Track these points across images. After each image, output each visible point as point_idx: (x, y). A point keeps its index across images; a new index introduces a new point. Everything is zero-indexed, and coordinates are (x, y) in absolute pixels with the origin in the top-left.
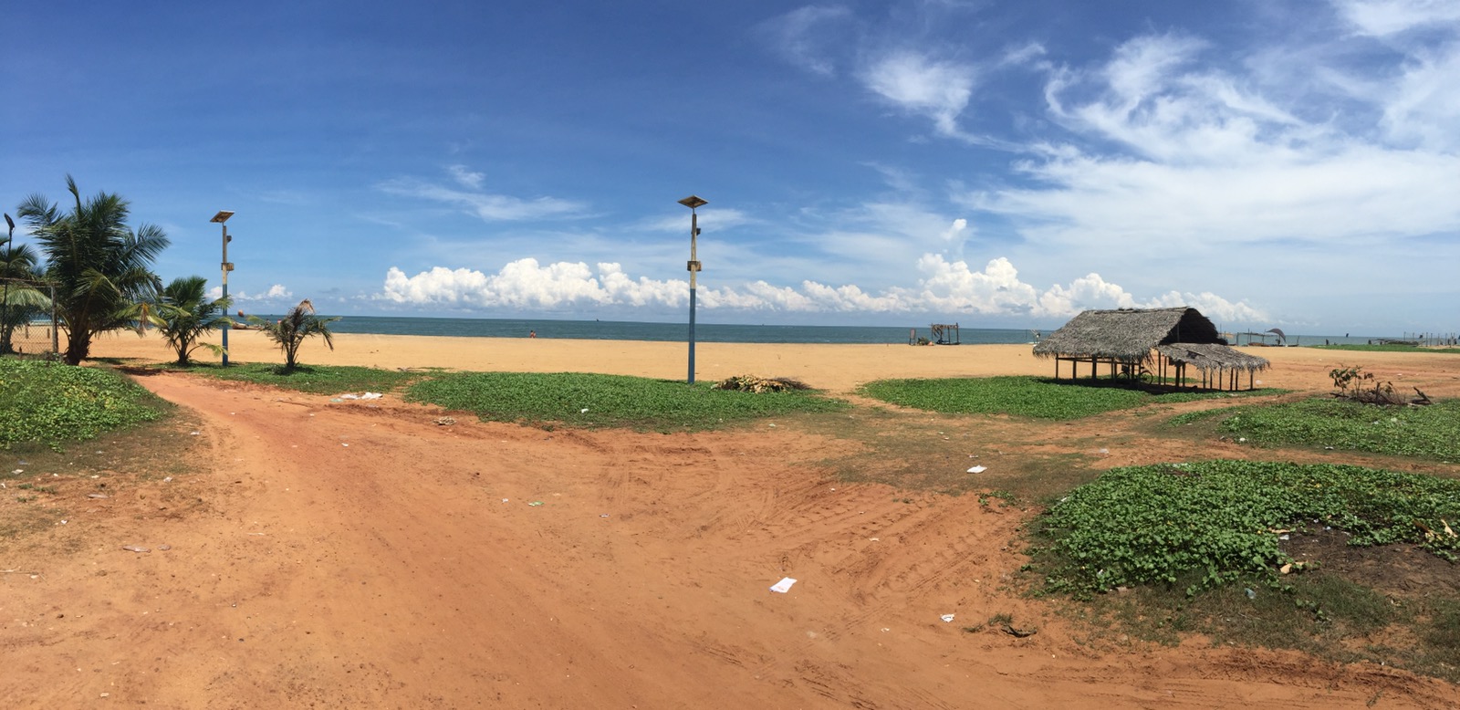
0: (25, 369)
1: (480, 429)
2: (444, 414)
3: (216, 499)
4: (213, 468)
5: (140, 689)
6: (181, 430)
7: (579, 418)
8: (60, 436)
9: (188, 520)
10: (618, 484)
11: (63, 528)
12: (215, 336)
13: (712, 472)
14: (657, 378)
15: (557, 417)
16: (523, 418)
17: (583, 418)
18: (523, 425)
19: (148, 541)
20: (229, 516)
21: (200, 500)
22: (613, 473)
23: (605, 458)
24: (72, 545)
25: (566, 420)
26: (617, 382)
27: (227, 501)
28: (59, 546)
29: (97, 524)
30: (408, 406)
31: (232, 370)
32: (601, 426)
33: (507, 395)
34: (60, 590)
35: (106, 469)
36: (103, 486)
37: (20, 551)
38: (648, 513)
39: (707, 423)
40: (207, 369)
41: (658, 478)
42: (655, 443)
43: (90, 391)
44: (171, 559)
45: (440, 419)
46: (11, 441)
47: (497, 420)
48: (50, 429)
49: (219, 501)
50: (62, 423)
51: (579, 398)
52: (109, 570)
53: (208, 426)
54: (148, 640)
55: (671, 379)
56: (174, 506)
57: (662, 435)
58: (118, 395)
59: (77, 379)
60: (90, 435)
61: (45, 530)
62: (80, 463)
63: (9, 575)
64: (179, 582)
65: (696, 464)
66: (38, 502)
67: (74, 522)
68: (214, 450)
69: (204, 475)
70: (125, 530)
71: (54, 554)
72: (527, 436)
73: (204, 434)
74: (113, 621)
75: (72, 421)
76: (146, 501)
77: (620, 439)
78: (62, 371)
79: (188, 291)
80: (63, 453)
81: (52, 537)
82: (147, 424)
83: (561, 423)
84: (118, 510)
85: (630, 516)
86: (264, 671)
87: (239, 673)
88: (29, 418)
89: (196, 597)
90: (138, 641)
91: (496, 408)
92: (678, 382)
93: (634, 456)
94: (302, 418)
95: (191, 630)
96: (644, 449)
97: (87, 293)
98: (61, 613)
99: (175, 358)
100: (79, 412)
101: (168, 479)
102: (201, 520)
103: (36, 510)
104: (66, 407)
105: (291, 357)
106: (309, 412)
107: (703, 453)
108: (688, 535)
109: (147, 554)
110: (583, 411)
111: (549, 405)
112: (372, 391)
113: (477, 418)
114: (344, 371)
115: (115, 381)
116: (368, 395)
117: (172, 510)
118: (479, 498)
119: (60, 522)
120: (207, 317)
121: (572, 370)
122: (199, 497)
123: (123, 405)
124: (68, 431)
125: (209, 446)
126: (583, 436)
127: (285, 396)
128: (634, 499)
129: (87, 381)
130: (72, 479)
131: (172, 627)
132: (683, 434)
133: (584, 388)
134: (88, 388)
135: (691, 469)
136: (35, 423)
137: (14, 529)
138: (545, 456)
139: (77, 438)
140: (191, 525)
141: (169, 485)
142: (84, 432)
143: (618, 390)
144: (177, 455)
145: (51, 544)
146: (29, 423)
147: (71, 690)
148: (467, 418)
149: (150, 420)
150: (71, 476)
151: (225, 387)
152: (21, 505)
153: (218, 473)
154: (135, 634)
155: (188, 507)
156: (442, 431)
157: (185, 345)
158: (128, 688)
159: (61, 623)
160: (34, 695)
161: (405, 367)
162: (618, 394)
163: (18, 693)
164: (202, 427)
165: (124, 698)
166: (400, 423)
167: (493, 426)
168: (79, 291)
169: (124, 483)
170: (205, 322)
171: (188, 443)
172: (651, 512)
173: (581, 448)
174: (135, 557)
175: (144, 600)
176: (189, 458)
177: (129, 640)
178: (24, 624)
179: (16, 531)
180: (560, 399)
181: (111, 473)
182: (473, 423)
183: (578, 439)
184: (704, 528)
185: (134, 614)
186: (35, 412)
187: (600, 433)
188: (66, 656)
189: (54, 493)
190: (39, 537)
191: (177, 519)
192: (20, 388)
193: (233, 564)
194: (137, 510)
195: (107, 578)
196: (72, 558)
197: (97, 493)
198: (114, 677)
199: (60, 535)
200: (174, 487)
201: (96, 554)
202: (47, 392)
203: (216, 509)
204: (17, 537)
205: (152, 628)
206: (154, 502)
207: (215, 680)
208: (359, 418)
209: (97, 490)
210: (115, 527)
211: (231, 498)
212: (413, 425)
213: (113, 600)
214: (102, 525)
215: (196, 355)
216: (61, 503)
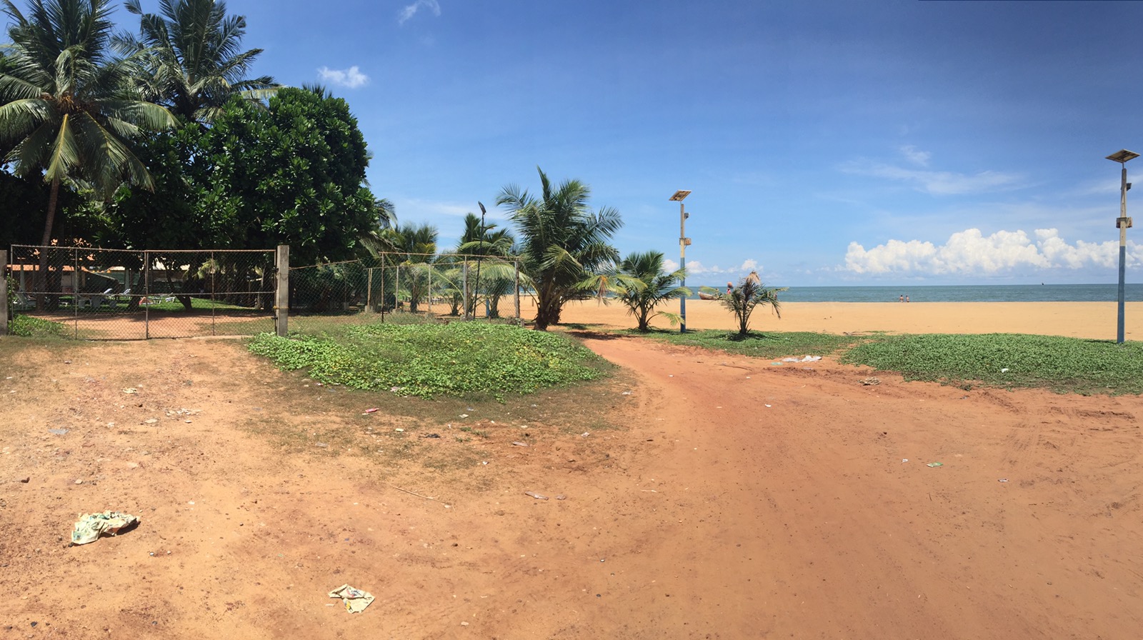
0: (488, 331)
1: (901, 389)
2: (873, 374)
3: (623, 456)
4: (631, 426)
5: (496, 626)
6: (614, 390)
7: (998, 377)
8: (505, 389)
9: (590, 473)
10: (1024, 446)
11: (483, 469)
12: (673, 305)
13: (1132, 440)
14: (1086, 338)
15: (976, 377)
16: (945, 377)
17: (1002, 378)
18: (943, 384)
19: (548, 490)
20: (630, 473)
21: (608, 456)
22: (1022, 434)
23: (1017, 419)
24: (485, 484)
25: (985, 379)
26: (1041, 342)
27: (633, 458)
28: (474, 483)
29: (510, 469)
30: (841, 368)
31: (687, 335)
32: (1019, 385)
33: (934, 356)
34: (463, 522)
35: (536, 421)
36: (527, 435)
37: (443, 482)
38: (1052, 481)
39: (1133, 385)
40: (664, 335)
41: (1069, 442)
42: (1072, 405)
43: (539, 352)
44: (562, 508)
45: (866, 379)
46: (466, 390)
47: (920, 380)
48: (498, 382)
49: (625, 459)
50: (508, 378)
51: (1001, 358)
52: (508, 511)
53: (642, 387)
54: (516, 581)
55: (1100, 339)
56: (583, 459)
57: (1082, 396)
58: (564, 356)
59: (530, 342)
60: (530, 390)
61: (467, 468)
62: (517, 414)
63: (428, 501)
64: (562, 531)
65: (1116, 430)
66: (471, 444)
67: (493, 464)
68: (639, 410)
69: (621, 433)
70: (531, 477)
71: (468, 489)
72: (944, 396)
73: (635, 394)
74: (495, 558)
75: (517, 377)
76: (560, 453)
77: (1035, 400)
78: (517, 334)
79: (645, 265)
80: (504, 404)
81: (471, 474)
82: (584, 383)
83: (980, 382)
84: (533, 458)
85: (1032, 483)
86: (607, 630)
87: (585, 628)
88: (483, 372)
89: (572, 548)
90: (508, 580)
91: (921, 368)
92: (1106, 342)
93: (1048, 418)
94: (739, 380)
95: (556, 579)
96: (1059, 410)
97: (552, 267)
98: (457, 543)
99: (636, 324)
100: (524, 369)
101: (586, 434)
102: (602, 475)
103: (467, 450)
104: (515, 365)
105: (743, 324)
106: (747, 374)
107: (1125, 418)
108: (1095, 511)
109: (545, 501)
110: (1003, 370)
111: (972, 364)
112: (813, 353)
113: (902, 378)
114: (792, 336)
115: (563, 344)
116: (808, 358)
117: (580, 463)
118: (879, 458)
119: (482, 462)
120: (664, 288)
121: (1001, 331)
122: (608, 452)
123: (566, 365)
124: (512, 385)
125: (636, 406)
126: (999, 396)
127: (729, 360)
128: (1039, 464)
129: (538, 342)
130: (505, 427)
131: (541, 573)
132: (1105, 396)
133: (1008, 348)
134: (537, 348)
135: (1109, 434)
136: (486, 376)
137: (445, 463)
138: (956, 415)
139: (518, 392)
140: (592, 479)
141: (585, 439)
142: (526, 387)
143: (1043, 349)
144: (603, 413)
145: (468, 480)
146: (481, 376)
147: (442, 612)
148: (893, 378)
149: (587, 380)
150: (504, 424)
151: (674, 351)
152: (458, 444)
153: (635, 432)
154: (507, 574)
155: (594, 461)
156: (865, 391)
157: (644, 313)
158: (486, 623)
159: (454, 551)
160: (413, 608)
161: (850, 332)
162: (1041, 354)
163: (402, 603)
164: (636, 388)
165: (479, 631)
166: (829, 384)
167: (916, 385)
168: (546, 264)
169: (547, 435)
170: (663, 292)
171: (616, 402)
172: (1055, 480)
173: (995, 408)
174: (532, 503)
175: (526, 543)
176: (613, 416)
177: (501, 578)
178: (425, 545)
179: (446, 466)
180: (983, 358)
181: (539, 424)
182: (896, 383)
183: (993, 399)
184: (1116, 506)
185: (513, 555)
186: (488, 367)
187: (1016, 393)
188: (448, 581)
189: (486, 437)
190: (461, 473)
191: (581, 472)
192: (482, 346)
193: (616, 520)
194: (548, 460)
195: (503, 518)
196: (481, 495)
197: (521, 442)
198: (478, 609)
199: (478, 474)
200: (588, 442)
201: (502, 495)
202: (501, 351)
203: (620, 465)
204: (445, 471)
205: (523, 571)
206: (566, 454)
207: (560, 631)
208: (793, 378)
209: (521, 438)
210: (524, 473)
211: (637, 456)
212: (841, 385)
213: (500, 538)
214: (515, 470)
215: (655, 322)
216: (489, 447)
